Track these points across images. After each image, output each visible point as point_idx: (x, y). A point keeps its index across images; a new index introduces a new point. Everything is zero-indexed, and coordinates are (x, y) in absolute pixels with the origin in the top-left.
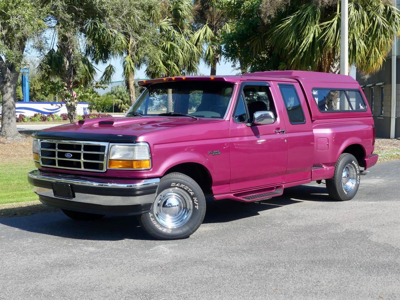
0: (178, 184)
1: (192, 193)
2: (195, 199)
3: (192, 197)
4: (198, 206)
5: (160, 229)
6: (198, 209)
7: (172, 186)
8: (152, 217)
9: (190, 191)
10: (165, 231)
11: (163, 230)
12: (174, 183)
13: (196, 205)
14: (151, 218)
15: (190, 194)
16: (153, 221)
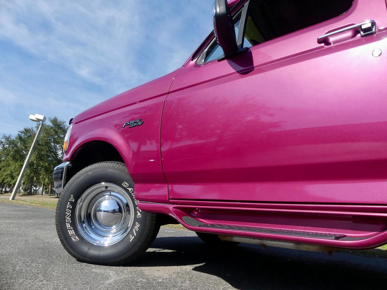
0: (131, 189)
1: (140, 215)
2: (137, 226)
3: (136, 219)
4: (134, 237)
5: (68, 226)
6: (131, 241)
7: (124, 185)
8: (71, 203)
9: (139, 211)
10: (70, 234)
11: (70, 230)
12: (127, 184)
13: (133, 235)
14: (69, 203)
15: (136, 214)
16: (69, 208)
